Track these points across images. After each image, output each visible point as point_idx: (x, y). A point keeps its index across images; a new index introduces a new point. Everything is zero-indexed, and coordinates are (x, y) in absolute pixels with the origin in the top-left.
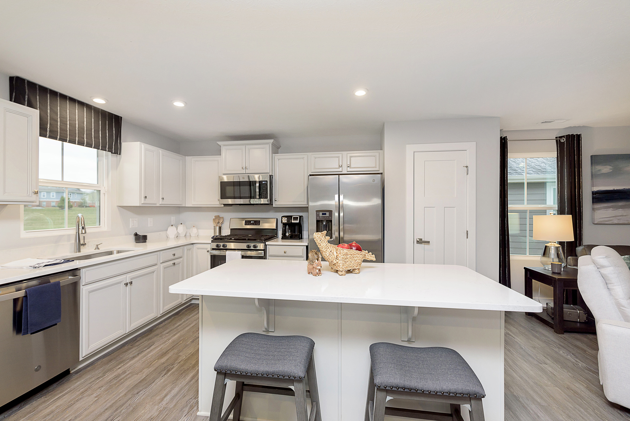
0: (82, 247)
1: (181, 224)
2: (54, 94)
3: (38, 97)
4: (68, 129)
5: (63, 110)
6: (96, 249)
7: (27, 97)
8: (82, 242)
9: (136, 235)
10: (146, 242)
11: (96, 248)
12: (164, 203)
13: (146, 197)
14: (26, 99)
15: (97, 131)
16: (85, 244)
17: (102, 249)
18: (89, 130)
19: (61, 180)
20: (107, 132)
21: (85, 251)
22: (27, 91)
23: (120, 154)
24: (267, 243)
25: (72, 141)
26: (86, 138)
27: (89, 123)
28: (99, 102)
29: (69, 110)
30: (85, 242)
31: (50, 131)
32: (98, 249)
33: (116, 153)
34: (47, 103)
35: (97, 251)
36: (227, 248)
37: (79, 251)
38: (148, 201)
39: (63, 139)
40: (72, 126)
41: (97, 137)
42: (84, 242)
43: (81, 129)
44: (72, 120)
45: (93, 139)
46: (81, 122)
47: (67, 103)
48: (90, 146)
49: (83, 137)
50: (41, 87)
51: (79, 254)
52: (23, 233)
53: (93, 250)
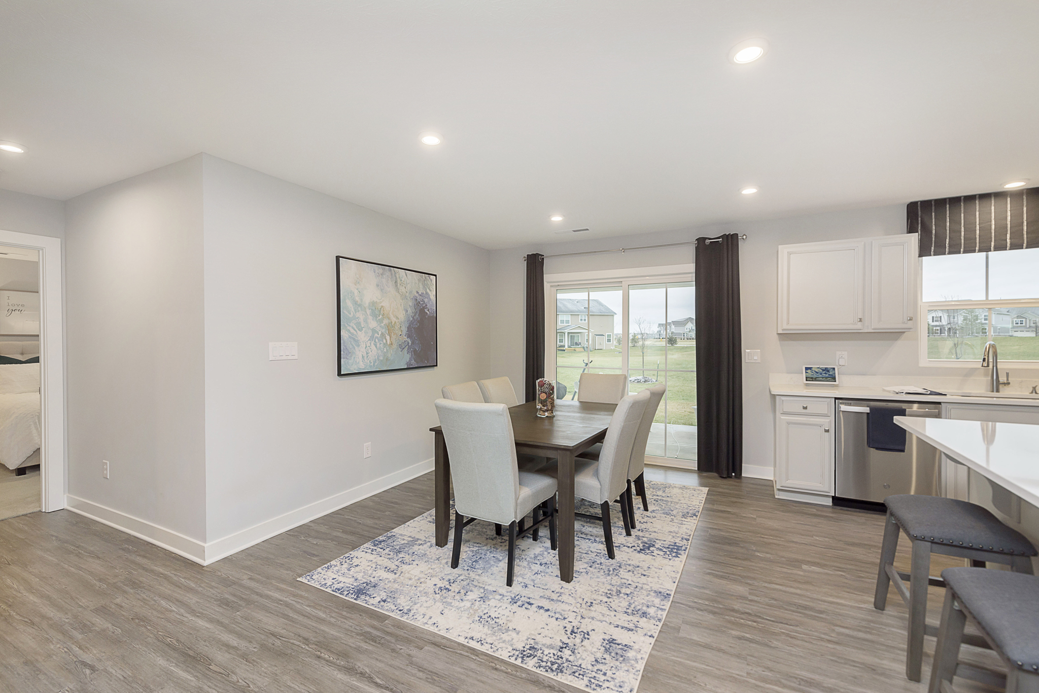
0: (1001, 386)
2: (955, 201)
3: (933, 214)
5: (970, 214)
6: (1032, 393)
7: (920, 219)
8: (1003, 379)
11: (1033, 391)
14: (920, 222)
15: (1033, 223)
16: (1009, 384)
18: (1017, 226)
19: (985, 299)
21: (1005, 391)
22: (920, 213)
25: (1001, 247)
26: (1010, 239)
27: (1017, 216)
28: (1014, 185)
29: (979, 211)
30: (1010, 381)
31: (950, 247)
32: (1036, 393)
34: (946, 214)
35: (1033, 396)
37: (998, 391)
39: (985, 249)
40: (985, 229)
42: (1008, 380)
43: (1001, 229)
44: (985, 222)
45: (1025, 236)
46: (1001, 219)
47: (976, 204)
48: (1020, 247)
49: (1004, 238)
50: (936, 201)
51: (995, 394)
52: (925, 361)
53: (1028, 394)
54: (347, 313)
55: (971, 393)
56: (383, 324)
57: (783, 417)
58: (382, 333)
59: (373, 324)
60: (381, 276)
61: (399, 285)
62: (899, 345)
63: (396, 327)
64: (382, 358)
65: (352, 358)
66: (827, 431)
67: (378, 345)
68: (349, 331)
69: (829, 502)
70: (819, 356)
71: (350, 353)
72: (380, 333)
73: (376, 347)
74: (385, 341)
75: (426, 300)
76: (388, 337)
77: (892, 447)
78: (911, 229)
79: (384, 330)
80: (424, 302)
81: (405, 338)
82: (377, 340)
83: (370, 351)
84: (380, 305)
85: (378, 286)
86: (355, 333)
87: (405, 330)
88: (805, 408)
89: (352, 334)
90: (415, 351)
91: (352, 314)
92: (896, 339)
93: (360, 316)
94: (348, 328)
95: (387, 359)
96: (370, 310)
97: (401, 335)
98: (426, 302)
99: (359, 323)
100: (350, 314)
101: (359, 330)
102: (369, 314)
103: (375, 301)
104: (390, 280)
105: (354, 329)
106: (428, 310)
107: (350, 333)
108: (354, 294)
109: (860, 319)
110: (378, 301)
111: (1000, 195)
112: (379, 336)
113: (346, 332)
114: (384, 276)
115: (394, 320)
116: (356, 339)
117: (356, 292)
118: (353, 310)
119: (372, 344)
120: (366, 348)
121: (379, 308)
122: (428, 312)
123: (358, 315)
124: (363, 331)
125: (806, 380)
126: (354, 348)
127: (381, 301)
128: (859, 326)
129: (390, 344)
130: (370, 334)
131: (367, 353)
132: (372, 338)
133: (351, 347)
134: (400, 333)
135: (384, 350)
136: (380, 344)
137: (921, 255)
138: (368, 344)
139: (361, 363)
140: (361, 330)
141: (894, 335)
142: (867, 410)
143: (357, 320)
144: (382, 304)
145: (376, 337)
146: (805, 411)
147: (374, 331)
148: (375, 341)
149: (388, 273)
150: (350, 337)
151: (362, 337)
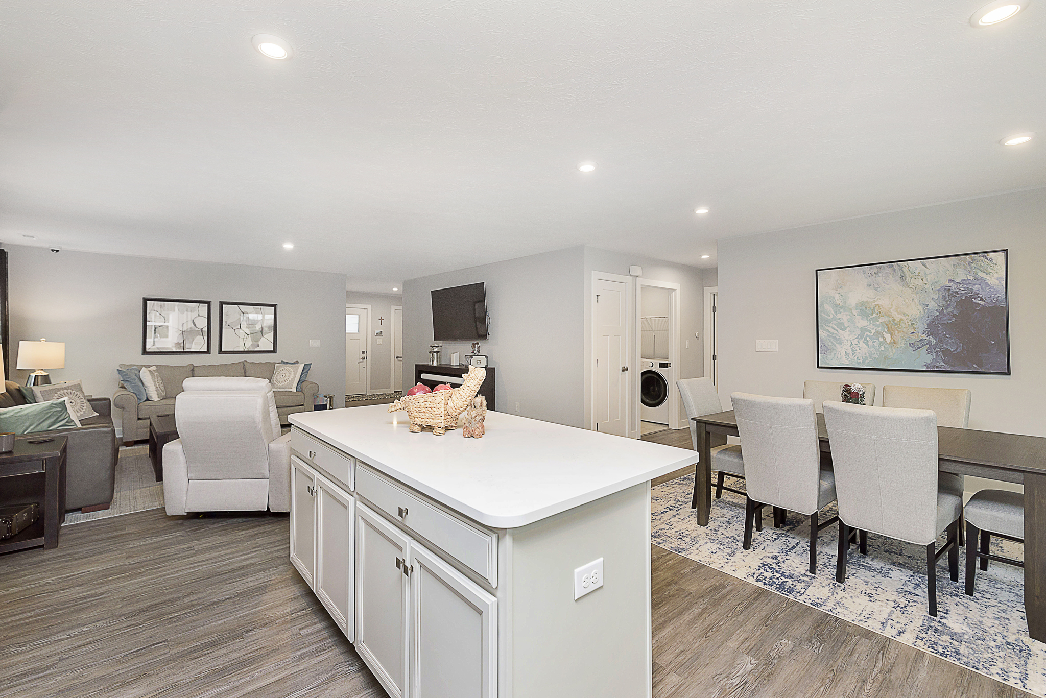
54: (825, 316)
56: (878, 323)
58: (877, 332)
59: (863, 323)
60: (875, 275)
61: (908, 279)
63: (903, 325)
64: (877, 357)
65: (833, 354)
67: (870, 343)
68: (828, 331)
71: (829, 349)
72: (873, 331)
73: (867, 345)
74: (881, 339)
75: (975, 288)
76: (888, 337)
79: (880, 328)
80: (972, 291)
81: (925, 337)
82: (868, 339)
83: (858, 349)
84: (874, 304)
85: (870, 286)
86: (836, 332)
87: (921, 327)
89: (833, 333)
90: (946, 352)
91: (831, 316)
93: (844, 317)
94: (827, 328)
95: (886, 358)
96: (859, 310)
97: (913, 333)
98: (975, 289)
99: (843, 323)
100: (829, 316)
101: (842, 329)
102: (856, 314)
103: (865, 300)
104: (891, 276)
105: (834, 329)
106: (982, 300)
107: (829, 332)
108: (834, 298)
110: (869, 300)
112: (872, 334)
113: (824, 332)
114: (880, 275)
115: (898, 317)
116: (837, 337)
117: (837, 296)
118: (833, 312)
119: (861, 342)
120: (850, 346)
121: (872, 307)
122: (980, 302)
123: (839, 316)
124: (847, 330)
126: (835, 346)
127: (875, 299)
129: (890, 343)
130: (858, 332)
131: (853, 351)
132: (860, 336)
133: (830, 344)
134: (913, 331)
135: (880, 347)
136: (873, 342)
138: (856, 341)
139: (844, 359)
140: (844, 329)
143: (839, 320)
144: (876, 303)
145: (867, 336)
147: (863, 330)
148: (865, 339)
149: (889, 270)
150: (828, 335)
151: (845, 335)
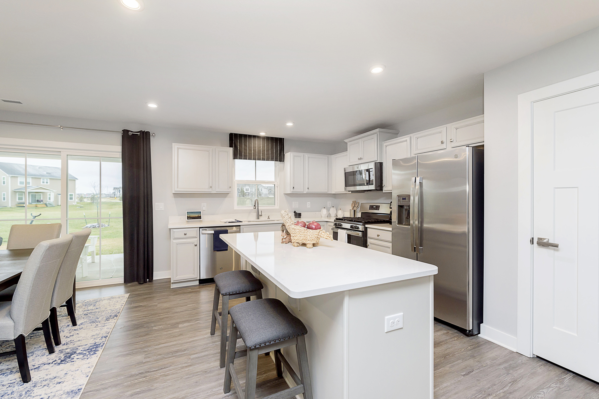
0: (260, 216)
1: (333, 207)
2: (245, 136)
3: (238, 140)
4: (252, 153)
5: (250, 143)
7: (234, 142)
8: (260, 214)
9: (295, 212)
10: (300, 218)
11: (268, 217)
12: (309, 191)
13: (294, 188)
15: (268, 151)
17: (271, 219)
18: (264, 151)
19: (255, 180)
20: (274, 149)
21: (261, 218)
22: (234, 139)
23: (283, 161)
24: (366, 226)
25: (259, 159)
26: (262, 156)
27: (263, 147)
28: (263, 134)
29: (253, 142)
30: (262, 214)
31: (244, 156)
33: (280, 161)
34: (242, 142)
35: (269, 220)
36: (343, 227)
37: (259, 219)
38: (295, 190)
39: (255, 159)
40: (254, 151)
41: (268, 154)
43: (259, 151)
44: (254, 147)
45: (266, 155)
46: (259, 147)
47: (252, 139)
48: (264, 160)
49: (260, 155)
50: (239, 134)
51: (258, 220)
52: (236, 207)
53: (267, 219)
55: (250, 220)
57: (174, 241)
62: (227, 199)
66: (196, 245)
69: (197, 283)
70: (193, 206)
77: (223, 249)
78: (231, 146)
88: (185, 234)
92: (225, 197)
109: (211, 186)
111: (258, 137)
125: (188, 219)
128: (210, 190)
137: (234, 159)
141: (224, 195)
142: (213, 232)
146: (185, 236)
